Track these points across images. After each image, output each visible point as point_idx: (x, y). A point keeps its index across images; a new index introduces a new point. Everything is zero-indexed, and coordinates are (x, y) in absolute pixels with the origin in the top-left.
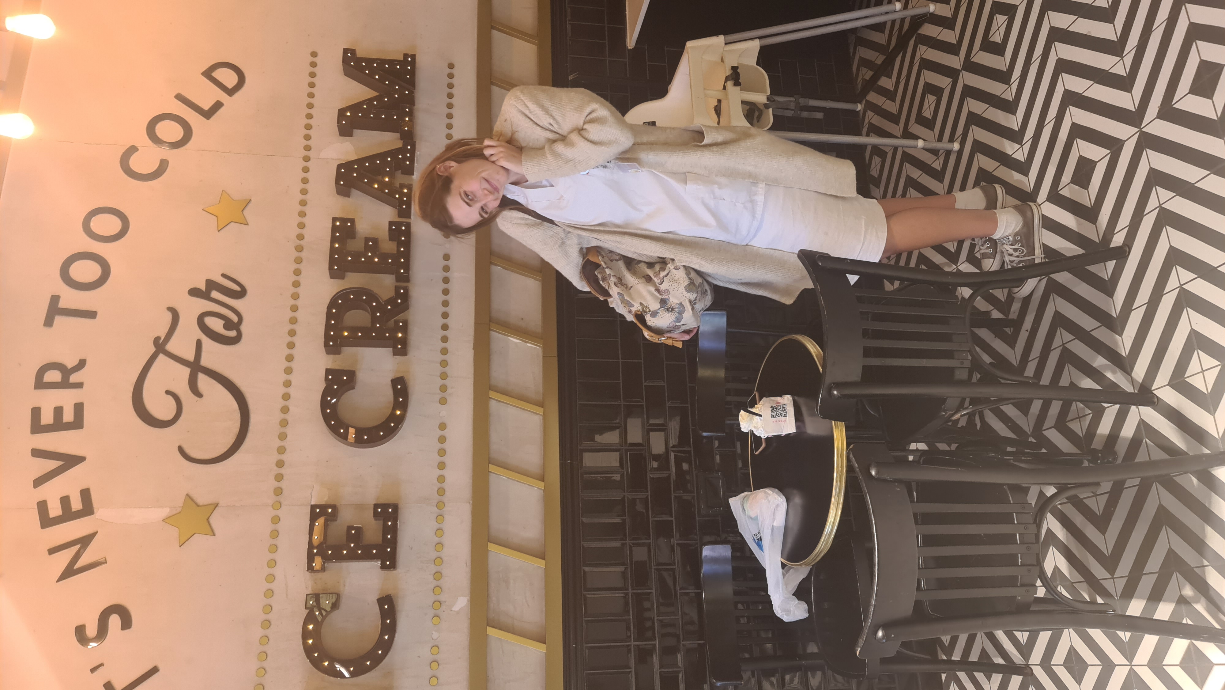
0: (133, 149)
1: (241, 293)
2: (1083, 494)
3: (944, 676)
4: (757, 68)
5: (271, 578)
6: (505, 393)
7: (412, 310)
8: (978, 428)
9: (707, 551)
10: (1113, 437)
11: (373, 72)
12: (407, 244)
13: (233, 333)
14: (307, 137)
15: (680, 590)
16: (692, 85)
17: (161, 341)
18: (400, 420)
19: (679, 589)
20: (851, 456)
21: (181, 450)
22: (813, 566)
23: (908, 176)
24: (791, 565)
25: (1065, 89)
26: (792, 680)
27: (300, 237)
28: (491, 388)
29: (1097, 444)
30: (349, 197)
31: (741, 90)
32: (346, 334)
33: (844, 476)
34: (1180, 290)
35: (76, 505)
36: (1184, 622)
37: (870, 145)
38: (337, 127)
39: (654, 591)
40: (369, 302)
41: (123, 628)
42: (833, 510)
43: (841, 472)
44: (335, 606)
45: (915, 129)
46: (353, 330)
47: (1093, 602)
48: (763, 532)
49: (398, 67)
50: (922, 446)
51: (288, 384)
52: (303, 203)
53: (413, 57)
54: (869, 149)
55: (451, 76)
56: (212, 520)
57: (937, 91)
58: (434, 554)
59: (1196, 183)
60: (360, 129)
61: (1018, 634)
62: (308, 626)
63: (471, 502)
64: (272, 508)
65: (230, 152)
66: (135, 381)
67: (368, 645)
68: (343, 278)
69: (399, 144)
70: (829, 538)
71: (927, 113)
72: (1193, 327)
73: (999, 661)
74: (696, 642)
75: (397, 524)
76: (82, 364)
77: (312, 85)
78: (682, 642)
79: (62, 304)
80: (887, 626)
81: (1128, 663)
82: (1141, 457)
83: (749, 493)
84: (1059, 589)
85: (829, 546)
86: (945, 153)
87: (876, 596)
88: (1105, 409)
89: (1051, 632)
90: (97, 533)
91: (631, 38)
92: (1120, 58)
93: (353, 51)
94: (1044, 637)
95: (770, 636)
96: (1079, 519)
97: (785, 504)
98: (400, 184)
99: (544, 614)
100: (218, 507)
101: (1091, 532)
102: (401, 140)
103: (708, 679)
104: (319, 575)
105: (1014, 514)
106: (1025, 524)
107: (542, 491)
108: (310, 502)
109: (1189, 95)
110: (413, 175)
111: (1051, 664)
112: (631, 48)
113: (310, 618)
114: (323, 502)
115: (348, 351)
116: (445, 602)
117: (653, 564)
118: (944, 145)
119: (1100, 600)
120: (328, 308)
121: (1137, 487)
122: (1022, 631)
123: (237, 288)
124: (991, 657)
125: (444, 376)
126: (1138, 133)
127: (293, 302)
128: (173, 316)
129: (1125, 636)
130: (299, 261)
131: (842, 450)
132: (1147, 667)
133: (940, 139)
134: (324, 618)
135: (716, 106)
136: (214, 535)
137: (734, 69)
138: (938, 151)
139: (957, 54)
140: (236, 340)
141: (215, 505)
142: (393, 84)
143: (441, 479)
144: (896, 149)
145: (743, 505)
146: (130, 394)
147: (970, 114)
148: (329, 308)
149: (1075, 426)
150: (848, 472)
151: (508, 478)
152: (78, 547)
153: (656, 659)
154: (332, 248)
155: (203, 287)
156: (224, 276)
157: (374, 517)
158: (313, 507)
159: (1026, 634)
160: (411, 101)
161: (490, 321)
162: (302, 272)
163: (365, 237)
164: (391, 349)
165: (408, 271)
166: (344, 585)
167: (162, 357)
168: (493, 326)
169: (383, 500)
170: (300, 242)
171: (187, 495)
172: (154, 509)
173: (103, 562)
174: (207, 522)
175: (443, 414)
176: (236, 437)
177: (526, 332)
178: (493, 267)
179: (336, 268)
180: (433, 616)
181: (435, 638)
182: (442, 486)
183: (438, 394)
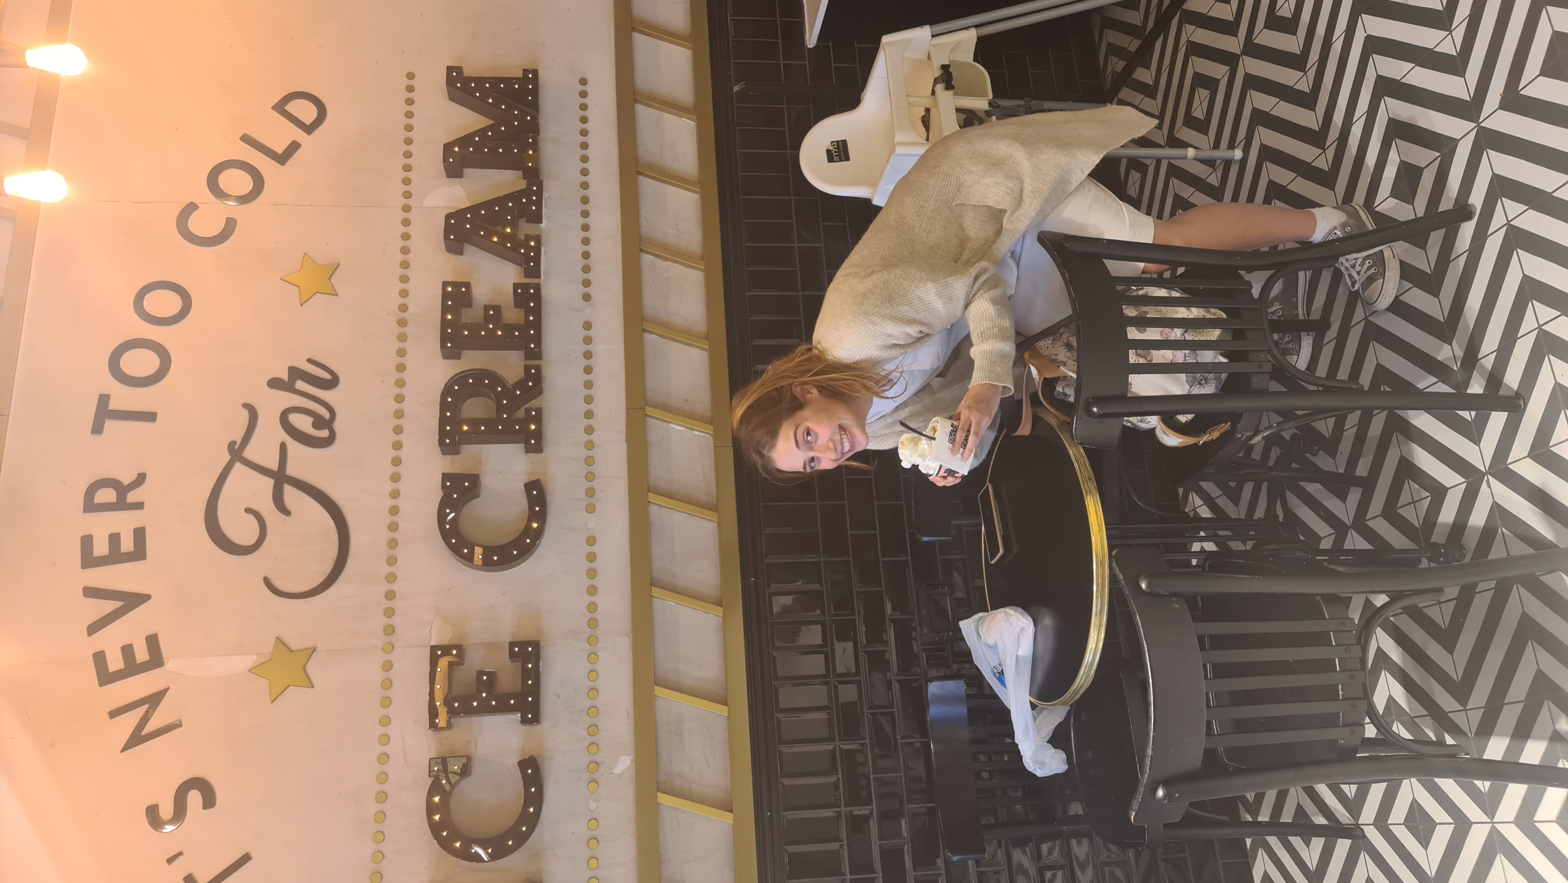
0: (190, 208)
1: (333, 382)
2: (1422, 602)
3: (1248, 841)
4: (974, 66)
5: (385, 739)
6: (669, 495)
7: (546, 394)
8: (1281, 520)
9: (934, 688)
10: (1459, 526)
11: (485, 94)
12: (537, 312)
13: (325, 433)
14: (407, 181)
15: (901, 739)
16: (891, 91)
17: (237, 447)
18: (537, 535)
19: (899, 737)
20: (1114, 564)
21: (267, 582)
22: (1071, 706)
23: (1176, 196)
24: (1043, 705)
25: (1378, 75)
26: (1050, 852)
27: (403, 308)
28: (650, 490)
29: (1439, 537)
30: (461, 254)
31: (954, 95)
32: (466, 428)
33: (1107, 590)
34: (1538, 332)
35: (142, 655)
36: (1560, 765)
37: (1125, 158)
38: (443, 166)
39: (867, 741)
40: (492, 387)
41: (205, 807)
42: (1094, 634)
43: (1103, 583)
44: (465, 771)
45: (1184, 133)
46: (474, 423)
47: (1441, 743)
48: (1005, 661)
49: (517, 86)
50: (1210, 546)
51: (395, 494)
52: (405, 265)
53: (535, 72)
54: (1124, 163)
55: (583, 94)
56: (309, 668)
57: (1210, 84)
58: (587, 703)
59: (1553, 192)
60: (470, 168)
61: (1345, 788)
62: (434, 799)
63: (631, 635)
64: (382, 652)
65: (311, 205)
66: (208, 498)
67: (507, 820)
68: (459, 358)
69: (522, 185)
70: (1090, 670)
71: (1199, 113)
72: (1558, 381)
73: (1320, 820)
74: (926, 805)
75: (539, 666)
76: (141, 479)
77: (409, 115)
78: (907, 806)
79: (113, 405)
80: (1166, 783)
81: (1489, 820)
82: (1497, 552)
83: (985, 614)
84: (1395, 729)
85: (1091, 680)
86: (1223, 164)
87: (1152, 745)
88: (1447, 491)
89: (1386, 783)
90: (168, 689)
91: (811, 34)
92: (1448, 33)
93: (459, 70)
94: (1377, 791)
95: (1020, 795)
96: (1418, 635)
97: (1032, 627)
98: (525, 235)
99: (729, 774)
100: (315, 652)
101: (1435, 651)
102: (525, 178)
103: (942, 853)
104: (444, 734)
105: (1331, 633)
106: (1346, 645)
107: (721, 619)
108: (430, 643)
109: (1540, 77)
110: (542, 223)
111: (1388, 822)
112: (812, 47)
113: (435, 788)
114: (445, 642)
115: (469, 450)
116: (603, 763)
117: (865, 706)
118: (1222, 153)
119: (1449, 740)
120: (441, 396)
121: (1493, 590)
122: (1349, 784)
123: (327, 376)
124: (1309, 816)
125: (590, 476)
126: (1476, 129)
127: (397, 391)
128: (250, 414)
129: (1483, 785)
130: (402, 338)
131: (1103, 556)
132: (1513, 824)
133: (1216, 146)
134: (453, 786)
135: (923, 117)
136: (313, 687)
137: (945, 68)
138: (1215, 161)
139: (1235, 34)
140: (327, 442)
141: (312, 650)
142: (510, 107)
143: (592, 607)
144: (1159, 161)
145: (978, 630)
146: (202, 515)
147: (1255, 111)
148: (443, 396)
149: (1408, 513)
150: (1111, 582)
151: (676, 603)
152: (145, 707)
153: (873, 826)
154: (444, 320)
155: (285, 377)
156: (310, 361)
157: (510, 658)
158: (434, 649)
159: (1354, 787)
160: (534, 128)
161: (646, 405)
162: (408, 352)
163: (485, 306)
164: (522, 445)
165: (539, 344)
166: (476, 746)
167: (238, 466)
168: (649, 410)
169: (520, 638)
170: (403, 314)
171: (277, 638)
172: (237, 656)
173: (177, 725)
174: (303, 671)
175: (591, 525)
176: (333, 564)
177: (691, 416)
178: (647, 335)
179: (449, 345)
180: (589, 781)
181: (592, 809)
182: (595, 615)
183: (584, 500)
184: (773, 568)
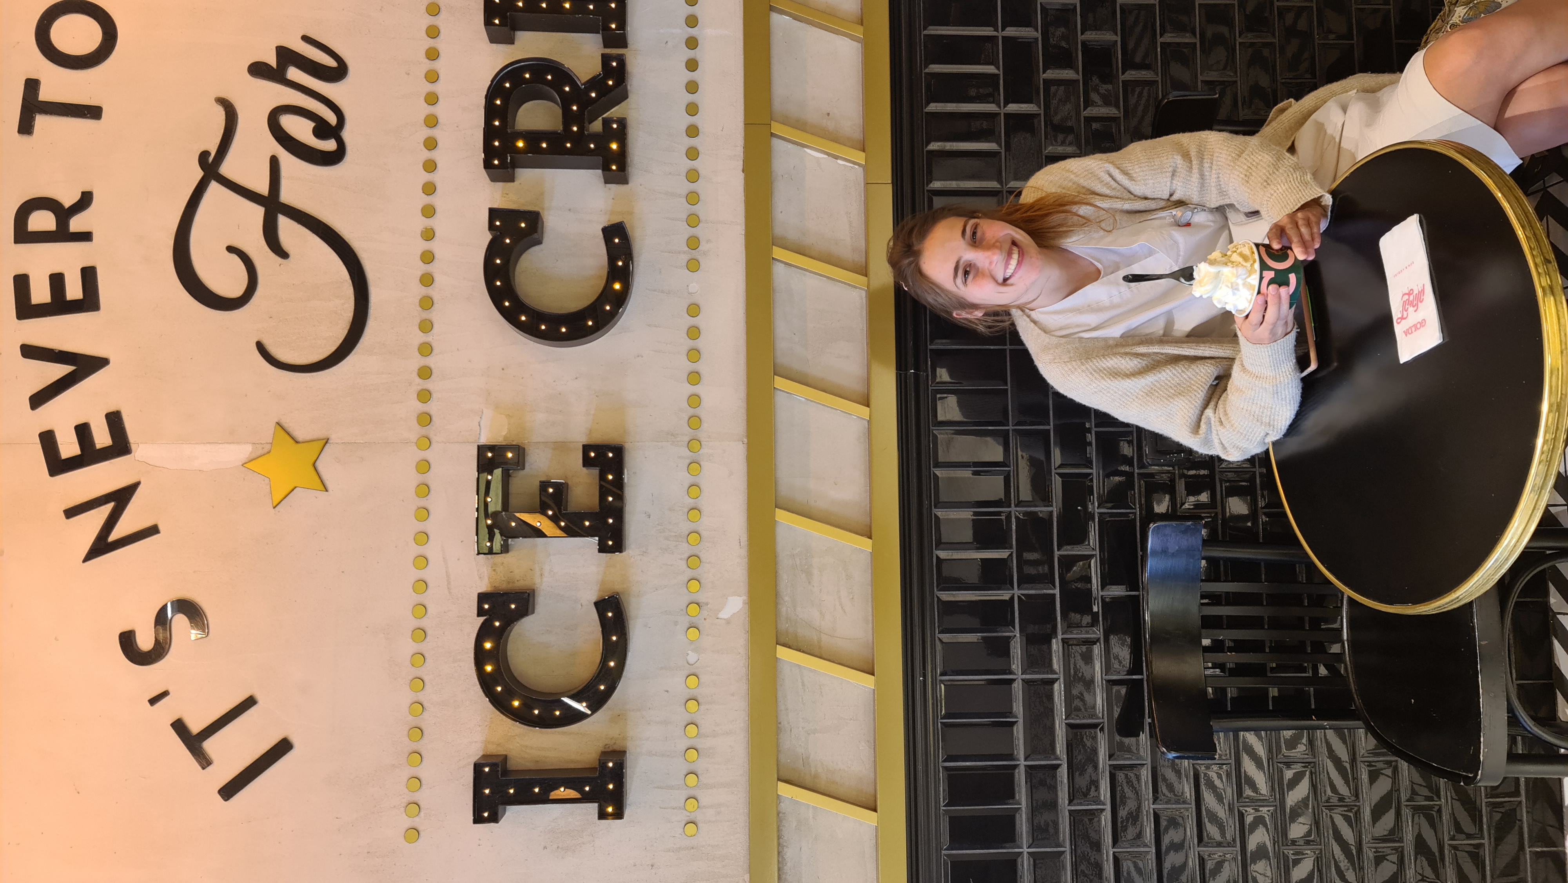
1: (339, 71)
5: (422, 561)
6: (800, 250)
7: (633, 98)
13: (330, 145)
15: (1101, 591)
17: (211, 159)
18: (620, 300)
21: (261, 348)
28: (775, 241)
32: (521, 144)
35: (102, 438)
39: (1058, 592)
40: (557, 85)
44: (526, 610)
46: (533, 137)
51: (428, 234)
56: (321, 466)
58: (685, 527)
62: (484, 644)
63: (746, 440)
64: (416, 447)
66: (177, 228)
67: (581, 674)
68: (510, 42)
74: (1131, 677)
75: (623, 478)
76: (86, 200)
79: (44, 94)
90: (138, 483)
99: (871, 626)
100: (328, 444)
104: (498, 560)
107: (866, 423)
108: (477, 440)
113: (486, 630)
114: (497, 440)
115: (526, 175)
116: (707, 604)
120: (487, 96)
123: (331, 62)
125: (693, 220)
127: (429, 87)
128: (226, 113)
130: (434, 9)
134: (509, 629)
136: (327, 491)
140: (334, 158)
141: (325, 441)
143: (695, 400)
146: (170, 252)
148: (490, 97)
151: (807, 399)
152: (111, 506)
153: (1059, 700)
155: (272, 61)
156: (306, 39)
157: (584, 463)
158: (482, 450)
161: (772, 120)
162: (442, 30)
164: (600, 171)
165: (622, 25)
166: (541, 575)
167: (214, 187)
168: (777, 128)
169: (598, 438)
171: (278, 423)
172: (227, 446)
173: (153, 530)
174: (313, 468)
175: (694, 287)
176: (348, 328)
177: (835, 138)
178: (775, 18)
179: (497, 21)
180: (687, 625)
181: (691, 661)
182: (697, 411)
183: (684, 252)
184: (940, 357)
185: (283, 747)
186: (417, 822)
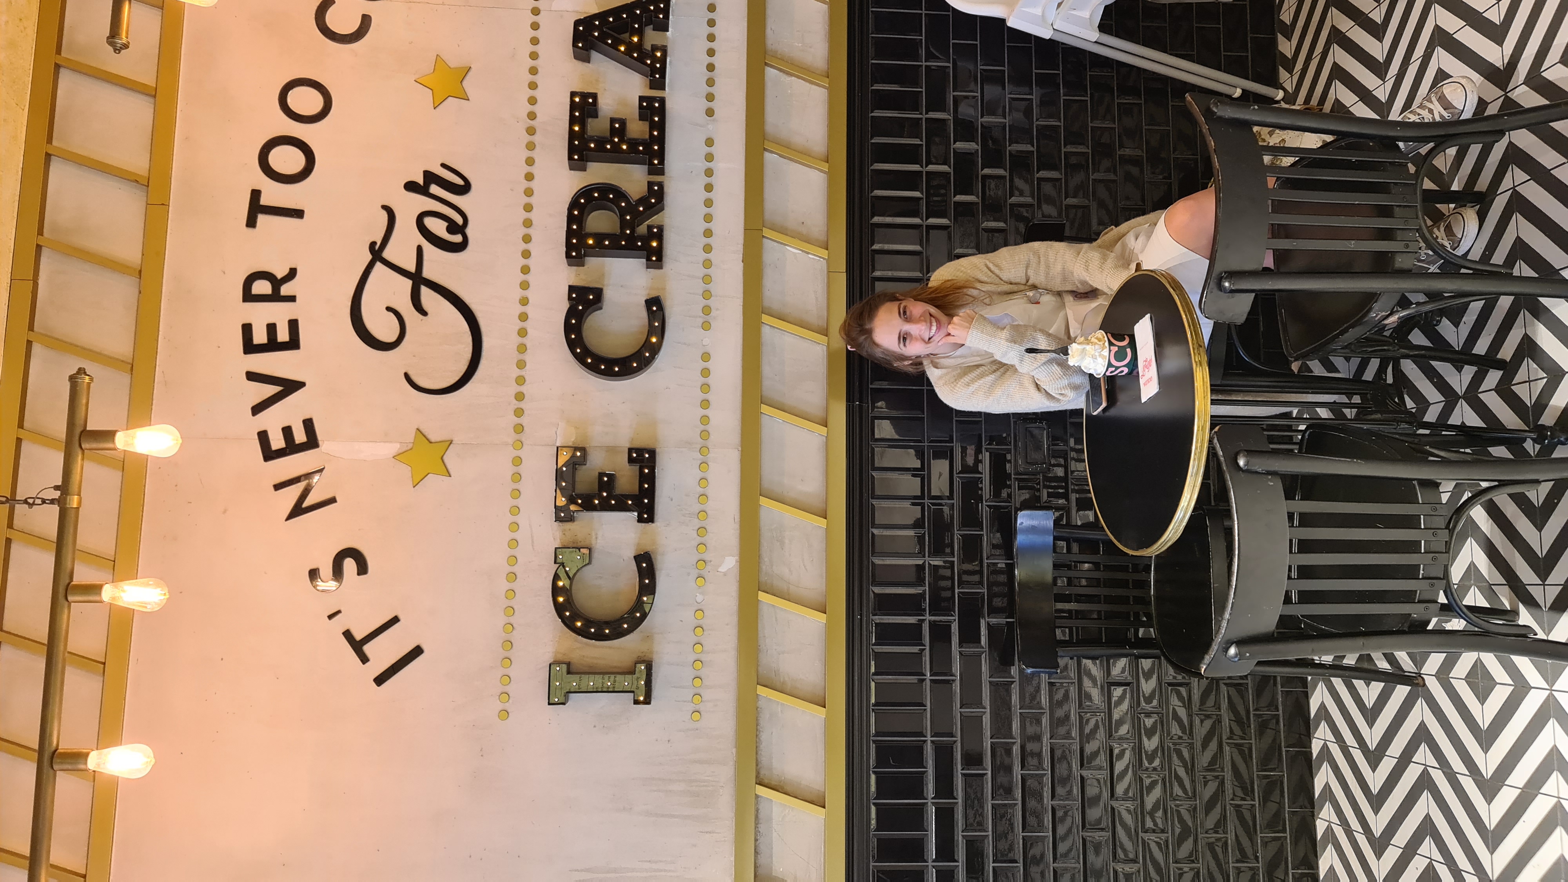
0: (328, 2)
1: (464, 189)
5: (514, 526)
6: (781, 316)
7: (668, 211)
9: (1024, 519)
12: (661, 126)
13: (457, 238)
15: (986, 559)
17: (377, 247)
18: (655, 350)
20: (1215, 441)
21: (407, 376)
27: (532, 116)
28: (762, 310)
29: (1547, 419)
30: (589, 62)
32: (591, 241)
35: (300, 437)
39: (955, 559)
40: (616, 201)
41: (359, 574)
44: (588, 561)
46: (599, 237)
51: (524, 301)
52: (533, 71)
56: (446, 459)
58: (697, 507)
62: (559, 583)
63: (740, 448)
64: (512, 448)
65: (443, 4)
66: (352, 293)
67: (624, 606)
68: (585, 171)
73: (1385, 666)
74: (1004, 620)
75: (654, 472)
76: (292, 273)
79: (264, 201)
80: (1240, 643)
90: (323, 466)
98: (652, 45)
99: (824, 580)
100: (452, 445)
101: (1524, 526)
103: (1017, 664)
104: (568, 526)
107: (824, 438)
108: (556, 443)
110: (668, 31)
111: (1450, 676)
113: (560, 573)
114: (570, 443)
115: (592, 262)
116: (711, 561)
117: (955, 528)
120: (568, 208)
123: (461, 182)
125: (707, 294)
127: (526, 199)
128: (388, 216)
130: (531, 146)
134: (575, 573)
136: (450, 476)
140: (460, 247)
141: (448, 443)
143: (705, 419)
146: (348, 311)
148: (570, 209)
151: (783, 422)
152: (304, 483)
153: (955, 636)
154: (571, 131)
155: (421, 181)
156: (443, 165)
157: (629, 462)
158: (559, 449)
161: (763, 226)
162: (536, 161)
163: (611, 118)
164: (644, 260)
165: (662, 161)
166: (596, 538)
167: (379, 265)
168: (766, 232)
169: (638, 444)
170: (531, 122)
171: (418, 429)
172: (382, 444)
173: (333, 500)
174: (441, 461)
175: (706, 341)
176: (468, 364)
177: (807, 239)
178: (767, 155)
179: (576, 157)
180: (696, 576)
181: (699, 601)
182: (706, 427)
183: (700, 317)
184: (879, 394)
185: (417, 651)
186: (507, 706)
